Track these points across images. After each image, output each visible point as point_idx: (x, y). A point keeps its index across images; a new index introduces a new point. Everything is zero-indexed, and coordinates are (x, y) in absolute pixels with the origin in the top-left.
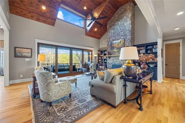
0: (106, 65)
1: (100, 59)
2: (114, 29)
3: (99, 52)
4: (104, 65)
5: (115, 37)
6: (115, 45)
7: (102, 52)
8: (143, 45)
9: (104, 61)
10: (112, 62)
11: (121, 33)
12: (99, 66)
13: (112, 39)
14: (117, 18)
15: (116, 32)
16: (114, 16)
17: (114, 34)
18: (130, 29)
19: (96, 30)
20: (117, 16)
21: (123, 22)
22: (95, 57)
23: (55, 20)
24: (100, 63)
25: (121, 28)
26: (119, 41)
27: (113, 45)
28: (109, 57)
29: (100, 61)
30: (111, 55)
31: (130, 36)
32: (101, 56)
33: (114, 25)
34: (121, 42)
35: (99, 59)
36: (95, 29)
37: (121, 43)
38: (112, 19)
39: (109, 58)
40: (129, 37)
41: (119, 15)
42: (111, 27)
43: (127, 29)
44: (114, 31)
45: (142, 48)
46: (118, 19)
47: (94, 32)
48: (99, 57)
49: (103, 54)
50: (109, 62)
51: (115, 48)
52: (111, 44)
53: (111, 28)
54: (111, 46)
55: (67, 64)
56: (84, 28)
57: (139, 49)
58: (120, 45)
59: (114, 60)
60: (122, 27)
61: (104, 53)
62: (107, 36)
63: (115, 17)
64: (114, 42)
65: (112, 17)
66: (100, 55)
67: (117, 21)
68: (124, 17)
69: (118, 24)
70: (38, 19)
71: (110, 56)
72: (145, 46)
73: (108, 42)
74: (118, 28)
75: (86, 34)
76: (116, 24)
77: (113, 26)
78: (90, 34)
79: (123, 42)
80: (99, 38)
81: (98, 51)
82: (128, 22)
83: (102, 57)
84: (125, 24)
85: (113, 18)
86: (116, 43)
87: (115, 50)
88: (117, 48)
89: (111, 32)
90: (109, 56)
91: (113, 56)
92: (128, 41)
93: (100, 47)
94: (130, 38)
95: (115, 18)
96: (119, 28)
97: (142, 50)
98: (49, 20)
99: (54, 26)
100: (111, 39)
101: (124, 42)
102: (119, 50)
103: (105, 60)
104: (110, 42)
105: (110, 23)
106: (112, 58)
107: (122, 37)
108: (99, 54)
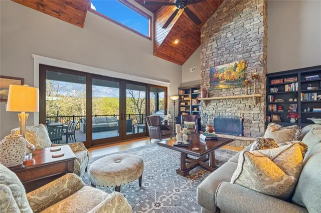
0: (199, 120)
1: (183, 106)
2: (217, 39)
3: (181, 92)
4: (194, 119)
5: (220, 57)
6: (221, 75)
7: (186, 91)
8: (295, 73)
9: (193, 109)
10: (214, 112)
11: (237, 47)
12: (183, 120)
13: (213, 62)
14: (225, 15)
15: (222, 45)
16: (219, 10)
17: (218, 49)
18: (261, 35)
19: (176, 42)
20: (225, 9)
21: (241, 22)
22: (174, 102)
23: (85, 12)
24: (184, 114)
25: (235, 36)
26: (233, 64)
27: (215, 75)
28: (207, 102)
29: (183, 109)
30: (212, 96)
31: (262, 53)
32: (185, 99)
33: (217, 31)
34: (236, 66)
35: (180, 106)
36: (174, 40)
37: (237, 69)
38: (214, 18)
39: (206, 104)
40: (258, 54)
41: (232, 8)
42: (210, 36)
43: (253, 36)
44: (219, 44)
45: (291, 80)
46: (228, 16)
47: (172, 47)
48: (180, 102)
49: (190, 96)
50: (207, 112)
51: (223, 82)
52: (212, 72)
53: (212, 38)
54: (211, 77)
55: (114, 115)
56: (150, 39)
57: (282, 82)
58: (233, 73)
59: (219, 109)
60: (240, 33)
61: (193, 92)
62: (201, 57)
63: (221, 12)
64: (220, 67)
65: (212, 14)
66: (182, 97)
67: (225, 21)
68: (244, 10)
69: (229, 27)
70: (42, 5)
71: (210, 98)
72: (299, 76)
73: (203, 68)
74: (229, 35)
75: (154, 52)
76: (223, 27)
77: (215, 32)
78: (164, 51)
79: (243, 67)
80: (181, 63)
81: (180, 89)
82: (255, 19)
83: (186, 102)
84: (248, 26)
85: (215, 15)
86: (223, 70)
87: (221, 86)
88: (227, 81)
89: (210, 47)
90: (206, 99)
91: (217, 98)
92: (256, 64)
93: (183, 82)
94: (262, 57)
95: (220, 14)
96: (231, 35)
97: (290, 84)
98: (70, 10)
99: (82, 27)
100: (211, 63)
101: (246, 68)
102: (230, 85)
103: (193, 107)
104: (207, 70)
105: (208, 27)
106: (213, 104)
107: (240, 56)
108: (180, 96)
